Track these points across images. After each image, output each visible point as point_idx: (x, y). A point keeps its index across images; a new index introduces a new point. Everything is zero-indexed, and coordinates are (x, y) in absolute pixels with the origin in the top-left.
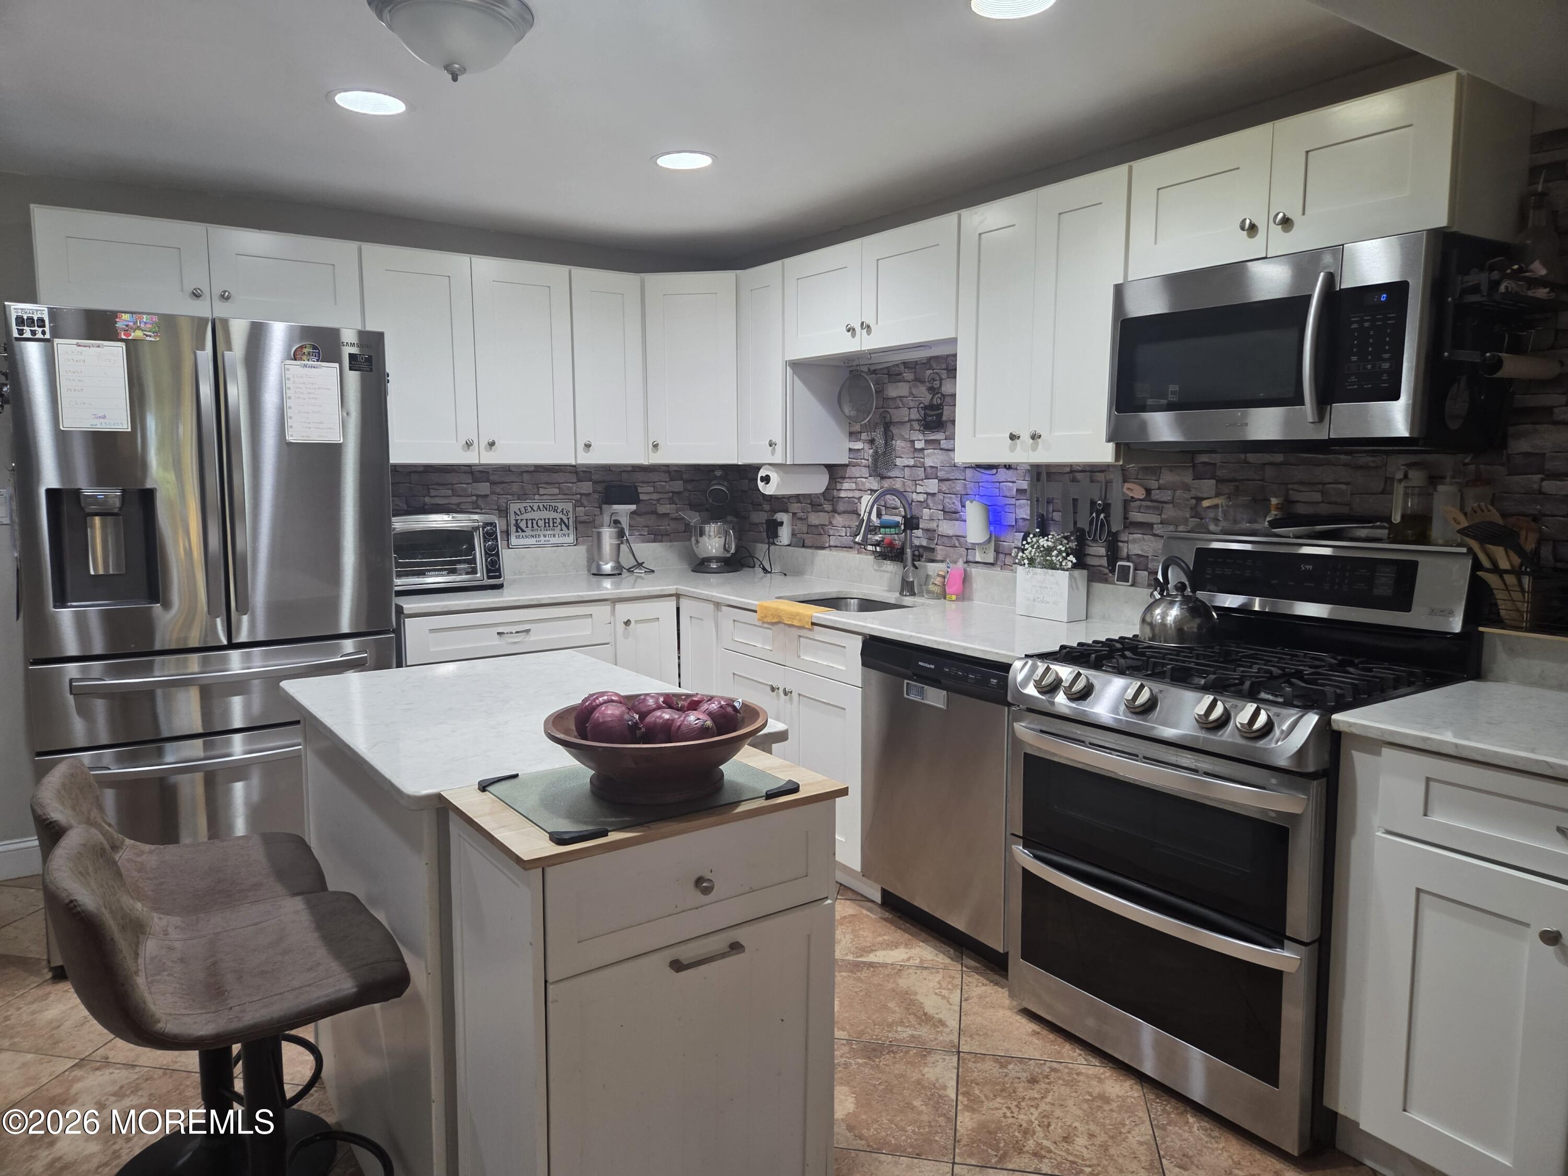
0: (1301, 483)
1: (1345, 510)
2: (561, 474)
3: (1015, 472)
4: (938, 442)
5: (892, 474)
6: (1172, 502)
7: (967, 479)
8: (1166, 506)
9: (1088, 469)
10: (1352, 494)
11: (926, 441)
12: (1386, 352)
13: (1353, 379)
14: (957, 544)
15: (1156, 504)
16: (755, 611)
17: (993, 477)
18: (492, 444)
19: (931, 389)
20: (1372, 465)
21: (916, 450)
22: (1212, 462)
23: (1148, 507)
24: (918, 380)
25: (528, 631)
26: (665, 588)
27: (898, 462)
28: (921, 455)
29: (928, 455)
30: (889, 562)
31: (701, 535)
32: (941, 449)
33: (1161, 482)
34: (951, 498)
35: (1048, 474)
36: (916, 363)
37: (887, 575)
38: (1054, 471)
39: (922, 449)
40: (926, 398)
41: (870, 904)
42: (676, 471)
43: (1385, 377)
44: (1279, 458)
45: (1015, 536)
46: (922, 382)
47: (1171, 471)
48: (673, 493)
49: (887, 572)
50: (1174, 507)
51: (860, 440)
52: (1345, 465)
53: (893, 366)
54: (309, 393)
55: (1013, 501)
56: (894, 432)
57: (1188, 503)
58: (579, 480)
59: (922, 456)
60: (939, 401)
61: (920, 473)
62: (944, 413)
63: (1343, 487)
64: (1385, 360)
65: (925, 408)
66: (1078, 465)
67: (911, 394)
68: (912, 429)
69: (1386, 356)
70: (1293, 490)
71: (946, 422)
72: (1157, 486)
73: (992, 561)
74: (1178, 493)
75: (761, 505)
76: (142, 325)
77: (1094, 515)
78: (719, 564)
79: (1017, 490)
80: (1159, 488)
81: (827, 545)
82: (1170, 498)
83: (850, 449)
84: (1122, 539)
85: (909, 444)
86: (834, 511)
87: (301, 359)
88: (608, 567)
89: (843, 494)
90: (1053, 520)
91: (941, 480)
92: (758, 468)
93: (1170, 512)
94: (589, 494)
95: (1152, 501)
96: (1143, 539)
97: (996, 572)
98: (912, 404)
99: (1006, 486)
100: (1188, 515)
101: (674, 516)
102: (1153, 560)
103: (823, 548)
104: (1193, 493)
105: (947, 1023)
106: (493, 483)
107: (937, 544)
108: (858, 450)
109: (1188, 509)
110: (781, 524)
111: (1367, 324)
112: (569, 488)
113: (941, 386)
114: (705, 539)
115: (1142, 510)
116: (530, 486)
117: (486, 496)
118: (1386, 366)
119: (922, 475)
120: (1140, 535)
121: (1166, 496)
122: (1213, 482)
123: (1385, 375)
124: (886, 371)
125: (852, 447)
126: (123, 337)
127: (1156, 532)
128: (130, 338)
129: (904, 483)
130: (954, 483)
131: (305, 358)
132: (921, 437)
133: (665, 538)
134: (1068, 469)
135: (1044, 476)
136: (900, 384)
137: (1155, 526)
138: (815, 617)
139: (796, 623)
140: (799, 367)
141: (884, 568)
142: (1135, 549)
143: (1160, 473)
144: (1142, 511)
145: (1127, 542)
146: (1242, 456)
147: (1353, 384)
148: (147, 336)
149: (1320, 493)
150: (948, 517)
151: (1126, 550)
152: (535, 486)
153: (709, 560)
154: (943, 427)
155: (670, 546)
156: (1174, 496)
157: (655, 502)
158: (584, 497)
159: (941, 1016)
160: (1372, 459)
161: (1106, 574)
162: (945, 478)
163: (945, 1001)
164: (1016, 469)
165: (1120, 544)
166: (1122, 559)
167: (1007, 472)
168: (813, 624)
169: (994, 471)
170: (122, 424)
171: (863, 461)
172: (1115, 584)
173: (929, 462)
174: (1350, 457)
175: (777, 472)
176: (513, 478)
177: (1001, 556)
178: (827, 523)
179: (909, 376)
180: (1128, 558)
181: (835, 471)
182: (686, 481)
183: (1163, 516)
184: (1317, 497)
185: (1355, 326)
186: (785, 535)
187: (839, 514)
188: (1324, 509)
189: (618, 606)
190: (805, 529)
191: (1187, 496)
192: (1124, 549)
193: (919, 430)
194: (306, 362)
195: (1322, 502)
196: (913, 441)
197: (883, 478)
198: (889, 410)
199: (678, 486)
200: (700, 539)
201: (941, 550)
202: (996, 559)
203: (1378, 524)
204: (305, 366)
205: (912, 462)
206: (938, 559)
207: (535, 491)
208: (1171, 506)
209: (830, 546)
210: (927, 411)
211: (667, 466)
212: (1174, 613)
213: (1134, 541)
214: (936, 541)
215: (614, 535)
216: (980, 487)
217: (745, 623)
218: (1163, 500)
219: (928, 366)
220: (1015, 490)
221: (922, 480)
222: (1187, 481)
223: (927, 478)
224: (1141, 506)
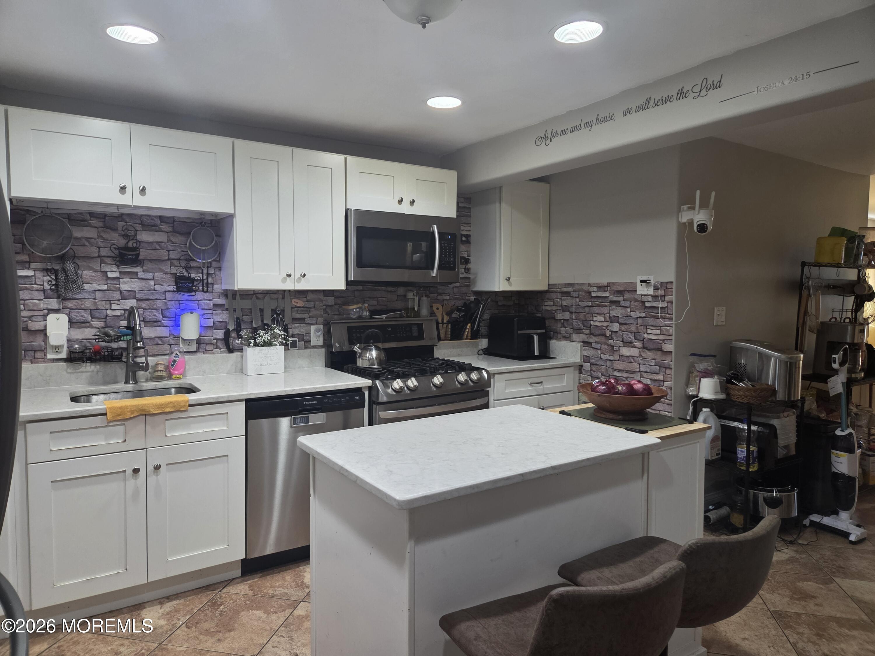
0: (369, 298)
4: (136, 273)
5: (79, 296)
6: (314, 307)
8: (311, 309)
9: (265, 292)
10: (387, 301)
11: (120, 272)
15: (306, 309)
17: (192, 297)
19: (125, 236)
20: (393, 291)
21: (109, 278)
23: (302, 311)
24: (109, 228)
27: (86, 287)
28: (115, 282)
29: (125, 283)
32: (139, 279)
33: (308, 298)
35: (240, 295)
36: (105, 215)
38: (242, 293)
39: (117, 278)
40: (122, 242)
41: (237, 580)
43: (452, 263)
44: (360, 288)
45: (213, 332)
46: (115, 230)
47: (313, 293)
52: (384, 291)
53: (75, 214)
55: (211, 312)
56: (79, 264)
59: (117, 283)
60: (135, 245)
61: (117, 295)
62: (141, 254)
63: (384, 299)
65: (119, 248)
66: (259, 290)
67: (100, 237)
68: (103, 263)
69: (452, 256)
70: (366, 300)
71: (144, 260)
73: (194, 350)
74: (317, 303)
77: (275, 316)
79: (214, 305)
80: (307, 301)
85: (99, 274)
90: (242, 321)
91: (139, 300)
93: (313, 312)
96: (300, 326)
97: (199, 356)
98: (102, 245)
99: (204, 303)
100: (322, 313)
102: (306, 336)
104: (324, 303)
109: (322, 311)
111: (446, 245)
113: (136, 235)
115: (299, 312)
118: (452, 259)
119: (118, 297)
120: (298, 325)
121: (311, 305)
122: (333, 298)
127: (306, 322)
129: (95, 302)
130: (154, 302)
132: (115, 268)
134: (252, 292)
135: (238, 296)
136: (85, 228)
137: (306, 319)
142: (296, 331)
143: (307, 294)
145: (292, 328)
147: (443, 264)
151: (291, 332)
154: (140, 264)
156: (315, 305)
164: (212, 292)
165: (289, 330)
166: (291, 337)
167: (205, 294)
169: (193, 294)
172: (289, 350)
173: (124, 287)
177: (203, 346)
179: (96, 223)
183: (310, 314)
184: (375, 303)
185: (443, 245)
191: (321, 304)
193: (115, 265)
196: (106, 272)
197: (65, 299)
198: (72, 247)
202: (198, 348)
205: (104, 287)
206: (139, 355)
208: (314, 309)
210: (121, 251)
213: (295, 328)
216: (180, 304)
217: (76, 430)
218: (309, 307)
219: (120, 219)
220: (212, 305)
221: (119, 300)
222: (321, 298)
223: (124, 298)
224: (298, 311)
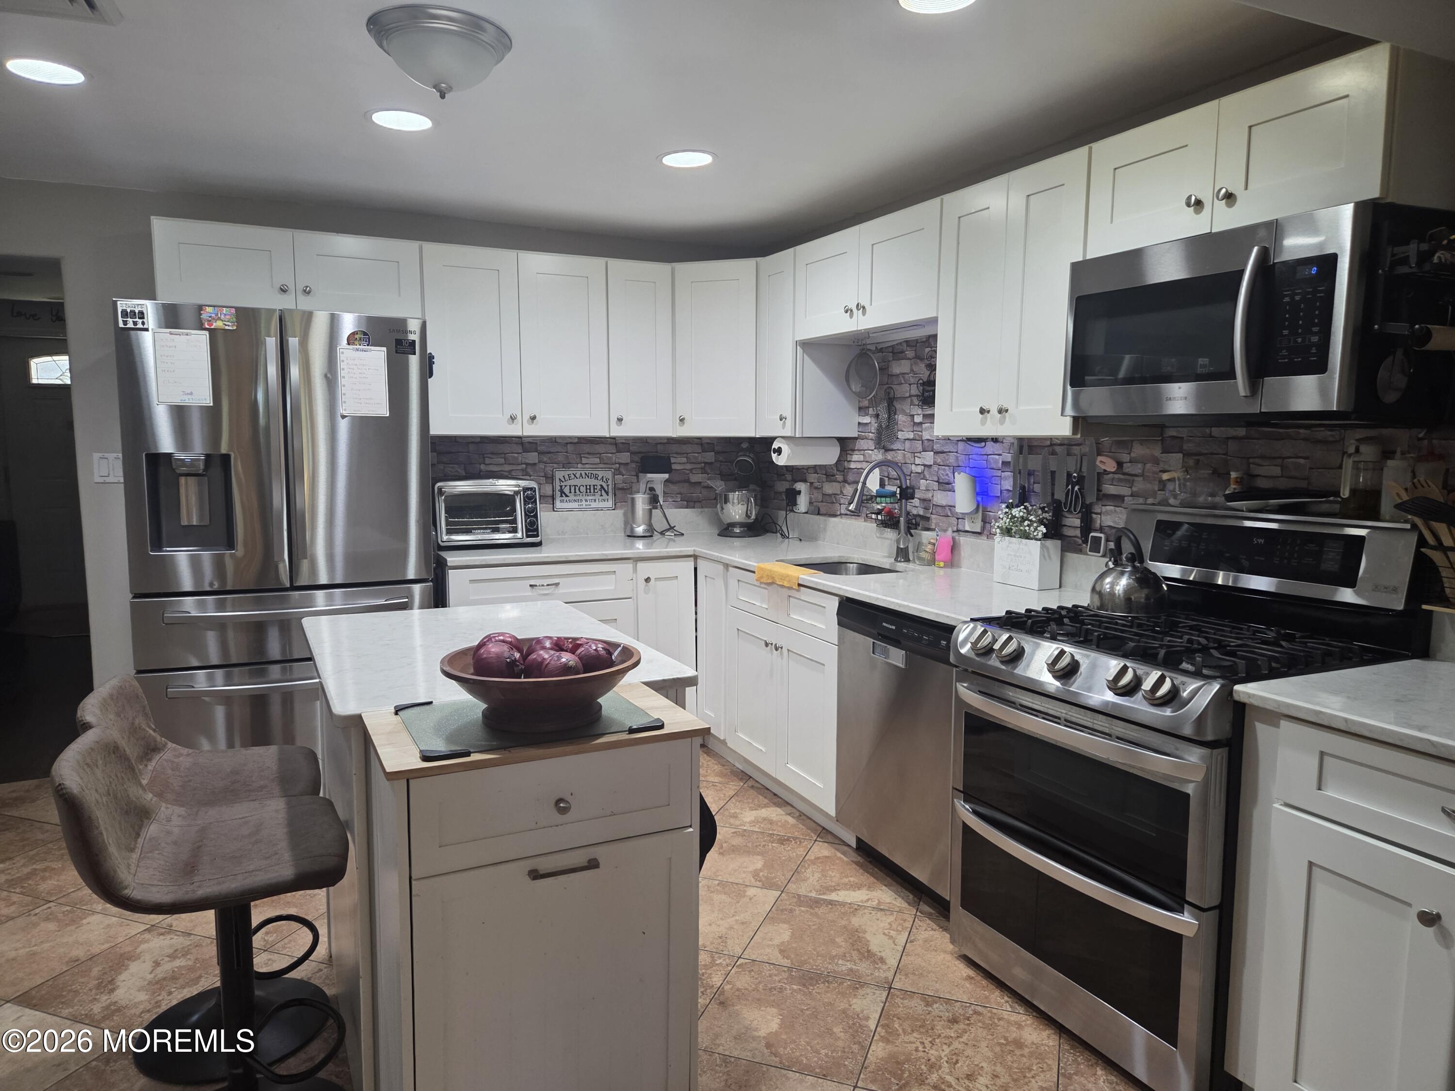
0: (1263, 457)
1: (1303, 484)
2: (602, 445)
3: (1001, 444)
5: (894, 447)
6: (1142, 475)
7: (959, 452)
8: (1136, 478)
9: (1066, 442)
10: (1310, 468)
11: (924, 415)
12: (1316, 325)
13: (1284, 353)
14: (949, 514)
15: (1127, 477)
16: (754, 572)
17: (981, 449)
18: (533, 418)
19: (929, 366)
20: (1331, 439)
21: (915, 423)
22: (1181, 436)
23: (1120, 480)
24: (918, 358)
25: (557, 584)
26: (683, 549)
27: (900, 435)
29: (925, 429)
30: (889, 530)
31: (726, 502)
33: (1133, 455)
34: (945, 469)
35: (1029, 446)
36: (917, 341)
37: (887, 542)
38: (1035, 444)
39: (921, 423)
40: (925, 374)
41: (846, 848)
42: (708, 443)
43: (1314, 350)
44: (1241, 432)
45: (1000, 506)
46: (922, 359)
47: (1142, 445)
48: (706, 463)
49: (887, 539)
50: (1144, 480)
51: (867, 414)
52: (1305, 439)
53: (896, 345)
54: (360, 373)
55: (999, 473)
56: (897, 407)
57: (1156, 476)
58: (618, 451)
59: (920, 430)
61: (919, 447)
63: (1302, 461)
64: (1315, 334)
65: (923, 384)
66: (1057, 438)
67: (912, 370)
68: (912, 404)
69: (1315, 329)
70: (1253, 464)
72: (1128, 460)
73: (979, 531)
74: (1148, 466)
75: (784, 475)
76: (223, 317)
77: (1070, 487)
78: (742, 529)
79: (1003, 462)
80: (1130, 462)
81: (839, 513)
82: (1140, 471)
83: (859, 423)
84: (1096, 511)
85: (909, 419)
86: (845, 481)
87: (354, 344)
88: (640, 530)
89: (853, 465)
90: (1034, 492)
91: (937, 453)
92: (772, 439)
93: (1140, 485)
94: (627, 464)
95: (1124, 474)
96: (1115, 511)
97: (983, 540)
98: (912, 380)
99: (993, 459)
100: (1156, 489)
101: (705, 484)
103: (835, 516)
104: (1159, 465)
105: (887, 961)
106: (541, 453)
107: (931, 514)
108: (866, 424)
109: (1157, 483)
110: (799, 492)
111: (1297, 298)
112: (610, 458)
114: (729, 505)
116: (574, 456)
117: (535, 464)
118: (1315, 339)
119: (920, 448)
120: (1112, 507)
121: (1137, 469)
122: (1181, 455)
123: (1314, 348)
124: (891, 349)
125: (861, 421)
126: (207, 327)
127: (1126, 505)
128: (212, 327)
129: (904, 455)
130: (947, 455)
131: (357, 343)
132: (920, 411)
133: (697, 504)
134: (1048, 443)
135: (1025, 449)
136: (903, 362)
137: (1126, 498)
138: (802, 578)
139: (786, 584)
140: (808, 346)
141: (885, 535)
142: (1107, 521)
143: (1132, 446)
144: (1115, 483)
145: (1100, 514)
146: (1208, 430)
147: (1284, 357)
148: (226, 325)
149: (1279, 468)
150: (941, 488)
151: (1099, 522)
152: (578, 456)
153: (732, 525)
155: (702, 512)
156: (1144, 469)
157: (688, 472)
158: (622, 466)
159: (883, 954)
160: (1330, 433)
161: (1080, 545)
162: (940, 450)
163: (891, 941)
164: (1002, 442)
165: (1094, 516)
166: (1096, 531)
167: (994, 445)
168: (800, 585)
169: (983, 444)
170: (205, 399)
171: (870, 434)
172: (1087, 554)
173: (926, 435)
174: (1309, 431)
175: (788, 445)
176: (559, 449)
177: (987, 526)
178: (839, 493)
179: (910, 353)
180: (1101, 530)
181: (845, 444)
182: (717, 453)
183: (1134, 489)
184: (1277, 471)
185: (1287, 299)
186: (803, 502)
187: (849, 484)
188: (1283, 484)
189: (640, 565)
190: (820, 497)
191: (1156, 469)
192: (1098, 521)
193: (918, 405)
194: (358, 347)
195: (1282, 476)
196: (913, 416)
197: (887, 450)
198: (893, 386)
199: (710, 457)
200: (724, 506)
201: (936, 518)
202: (983, 528)
203: (1332, 498)
204: (357, 350)
205: (911, 436)
206: (931, 527)
207: (578, 460)
208: (1141, 479)
209: (841, 514)
210: (925, 387)
211: (700, 438)
212: (1123, 583)
213: (1107, 513)
214: (930, 511)
215: (647, 501)
216: (969, 459)
217: (747, 583)
218: (1133, 472)
219: (927, 344)
220: (1001, 462)
221: (920, 452)
222: (1156, 455)
223: (924, 451)
224: (1113, 479)
